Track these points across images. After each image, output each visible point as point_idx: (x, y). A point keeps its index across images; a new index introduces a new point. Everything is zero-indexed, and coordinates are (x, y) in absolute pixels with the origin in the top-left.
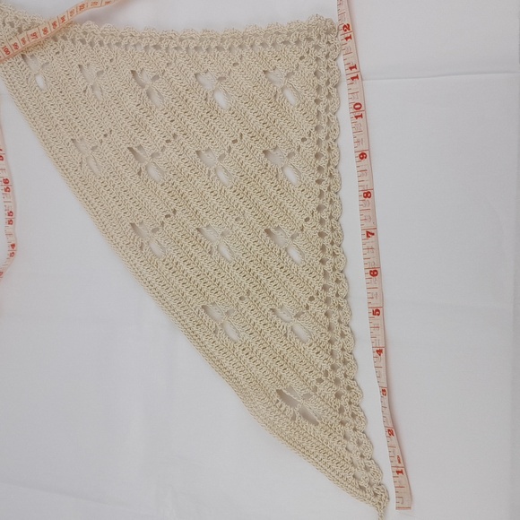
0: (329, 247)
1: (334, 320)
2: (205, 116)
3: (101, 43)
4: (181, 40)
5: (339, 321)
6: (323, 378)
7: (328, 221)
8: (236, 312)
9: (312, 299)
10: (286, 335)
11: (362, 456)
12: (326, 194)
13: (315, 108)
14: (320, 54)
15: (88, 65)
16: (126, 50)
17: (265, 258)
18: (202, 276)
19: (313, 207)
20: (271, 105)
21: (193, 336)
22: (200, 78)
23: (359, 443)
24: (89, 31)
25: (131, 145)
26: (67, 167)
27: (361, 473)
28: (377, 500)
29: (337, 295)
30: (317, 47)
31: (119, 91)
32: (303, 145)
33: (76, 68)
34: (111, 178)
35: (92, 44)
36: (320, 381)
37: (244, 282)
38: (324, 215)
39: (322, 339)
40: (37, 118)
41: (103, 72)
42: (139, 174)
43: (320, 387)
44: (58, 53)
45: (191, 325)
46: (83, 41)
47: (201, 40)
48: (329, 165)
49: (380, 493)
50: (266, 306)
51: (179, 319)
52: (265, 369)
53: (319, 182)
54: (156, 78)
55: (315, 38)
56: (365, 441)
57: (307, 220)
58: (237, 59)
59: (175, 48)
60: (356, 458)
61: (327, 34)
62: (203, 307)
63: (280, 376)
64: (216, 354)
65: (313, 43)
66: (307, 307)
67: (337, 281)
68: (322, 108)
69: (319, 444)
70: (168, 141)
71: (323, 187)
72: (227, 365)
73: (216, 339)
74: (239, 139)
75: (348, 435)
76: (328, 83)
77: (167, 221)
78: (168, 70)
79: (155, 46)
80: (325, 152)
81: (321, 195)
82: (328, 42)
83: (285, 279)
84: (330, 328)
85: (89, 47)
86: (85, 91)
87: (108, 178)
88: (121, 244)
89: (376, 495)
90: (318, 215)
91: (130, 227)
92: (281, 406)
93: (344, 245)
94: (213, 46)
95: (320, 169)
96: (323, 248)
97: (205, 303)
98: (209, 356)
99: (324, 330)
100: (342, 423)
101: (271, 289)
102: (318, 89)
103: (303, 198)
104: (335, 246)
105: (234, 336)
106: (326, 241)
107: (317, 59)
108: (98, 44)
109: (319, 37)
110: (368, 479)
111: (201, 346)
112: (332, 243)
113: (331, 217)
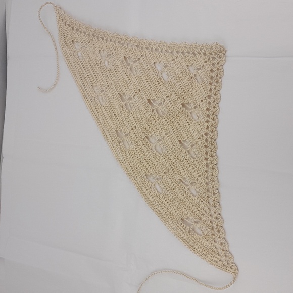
0: (210, 152)
1: (210, 186)
2: (156, 83)
3: (111, 41)
4: (149, 45)
5: (213, 187)
6: (205, 213)
7: (210, 140)
8: (162, 179)
9: (199, 176)
10: (185, 192)
11: (223, 250)
12: (210, 128)
13: (209, 87)
14: (214, 62)
15: (104, 50)
16: (123, 46)
17: (178, 154)
18: (146, 160)
19: (203, 133)
20: (189, 82)
21: (140, 189)
22: (156, 64)
23: (222, 244)
24: (106, 34)
25: (120, 93)
26: (88, 99)
27: (223, 259)
28: (232, 271)
29: (212, 175)
30: (214, 58)
31: (117, 66)
32: (201, 103)
33: (97, 51)
34: (109, 107)
35: (106, 40)
36: (203, 214)
37: (167, 165)
38: (208, 137)
39: (204, 195)
40: (76, 73)
41: (110, 54)
42: (122, 107)
43: (203, 218)
44: (90, 42)
45: (139, 184)
46: (102, 39)
47: (159, 46)
48: (213, 114)
49: (233, 267)
50: (177, 178)
51: (134, 180)
52: (175, 208)
53: (207, 121)
54: (135, 61)
55: (213, 53)
56: (224, 243)
57: (199, 139)
58: (175, 58)
59: (146, 48)
60: (221, 251)
61: (220, 52)
62: (146, 175)
63: (183, 212)
64: (151, 199)
65: (212, 56)
66: (197, 180)
67: (213, 169)
68: (212, 87)
69: (201, 245)
70: (136, 93)
71: (209, 124)
72: (156, 205)
73: (151, 192)
74: (169, 96)
75: (216, 240)
76: (217, 76)
77: (132, 132)
78: (141, 58)
79: (137, 46)
80: (211, 108)
81: (207, 128)
82: (220, 57)
83: (187, 165)
84: (208, 191)
85: (105, 42)
86: (100, 63)
87: (107, 107)
88: (110, 140)
90: (205, 137)
91: (115, 132)
92: (183, 226)
93: (218, 152)
94: (164, 49)
95: (208, 116)
96: (206, 153)
97: (147, 174)
98: (147, 199)
99: (205, 192)
100: (213, 235)
101: (180, 169)
102: (212, 78)
103: (199, 128)
104: (212, 152)
105: (160, 190)
106: (208, 150)
107: (213, 64)
108: (109, 41)
109: (216, 53)
110: (227, 261)
111: (144, 195)
112: (211, 151)
113: (211, 139)
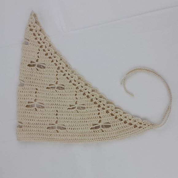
1: (87, 94)
5: (89, 93)
6: (99, 112)
7: (63, 70)
8: (58, 120)
9: (76, 95)
10: (78, 112)
11: (130, 120)
12: (57, 64)
13: (36, 41)
17: (53, 97)
18: (39, 120)
19: (56, 70)
21: (52, 140)
23: (126, 117)
27: (135, 124)
29: (82, 87)
32: (39, 55)
36: (99, 114)
37: (53, 109)
38: (61, 69)
39: (89, 102)
45: (48, 137)
48: (52, 55)
49: (145, 123)
50: (65, 110)
51: (43, 139)
52: (81, 128)
53: (52, 62)
56: (126, 115)
57: (57, 75)
60: (130, 122)
62: (47, 128)
63: (87, 125)
64: (64, 138)
66: (77, 98)
67: (79, 83)
68: (39, 40)
71: (55, 62)
73: (60, 134)
76: (36, 31)
80: (48, 52)
83: (64, 97)
89: (145, 125)
90: (59, 71)
92: (96, 131)
95: (50, 58)
99: (87, 100)
100: (116, 118)
101: (62, 104)
103: (51, 70)
106: (67, 76)
110: (138, 123)
111: (57, 140)
112: (69, 75)
113: (63, 68)
